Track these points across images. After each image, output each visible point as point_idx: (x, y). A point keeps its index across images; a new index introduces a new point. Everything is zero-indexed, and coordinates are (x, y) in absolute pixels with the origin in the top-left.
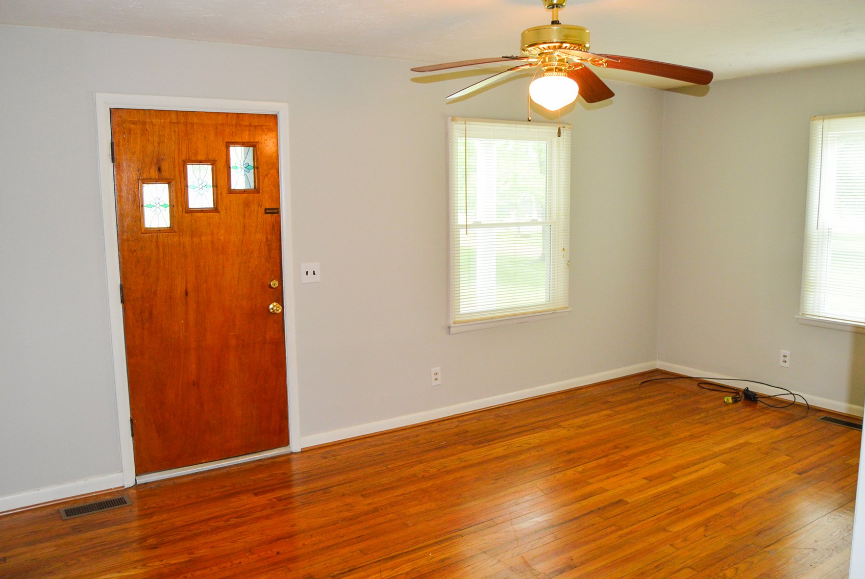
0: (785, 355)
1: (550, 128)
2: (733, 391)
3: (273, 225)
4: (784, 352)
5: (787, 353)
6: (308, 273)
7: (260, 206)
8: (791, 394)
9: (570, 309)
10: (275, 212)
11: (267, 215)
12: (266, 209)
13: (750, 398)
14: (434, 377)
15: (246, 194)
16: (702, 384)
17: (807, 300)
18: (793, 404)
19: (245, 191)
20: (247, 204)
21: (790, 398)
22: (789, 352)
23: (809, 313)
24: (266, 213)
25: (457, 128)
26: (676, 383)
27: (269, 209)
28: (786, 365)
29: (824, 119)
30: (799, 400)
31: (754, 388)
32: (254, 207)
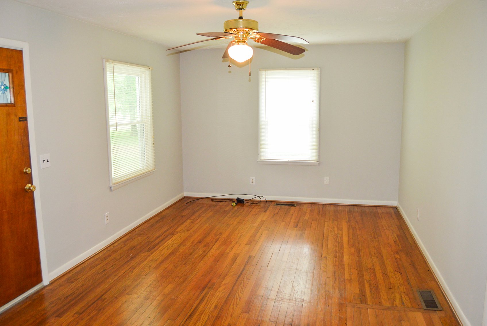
0: (253, 179)
1: (144, 68)
2: (229, 200)
3: (24, 129)
4: (252, 178)
5: (253, 178)
6: (45, 161)
7: (16, 116)
8: (258, 196)
9: (156, 170)
10: (24, 119)
11: (20, 122)
12: (20, 118)
13: (240, 202)
14: (106, 219)
15: (8, 107)
16: (212, 199)
17: (261, 153)
18: (261, 201)
19: (7, 105)
20: (8, 115)
21: (258, 199)
22: (254, 178)
23: (263, 159)
24: (20, 121)
25: (109, 66)
26: (199, 201)
27: (22, 118)
28: (254, 183)
29: (265, 70)
30: (263, 199)
31: (241, 197)
32: (13, 117)
